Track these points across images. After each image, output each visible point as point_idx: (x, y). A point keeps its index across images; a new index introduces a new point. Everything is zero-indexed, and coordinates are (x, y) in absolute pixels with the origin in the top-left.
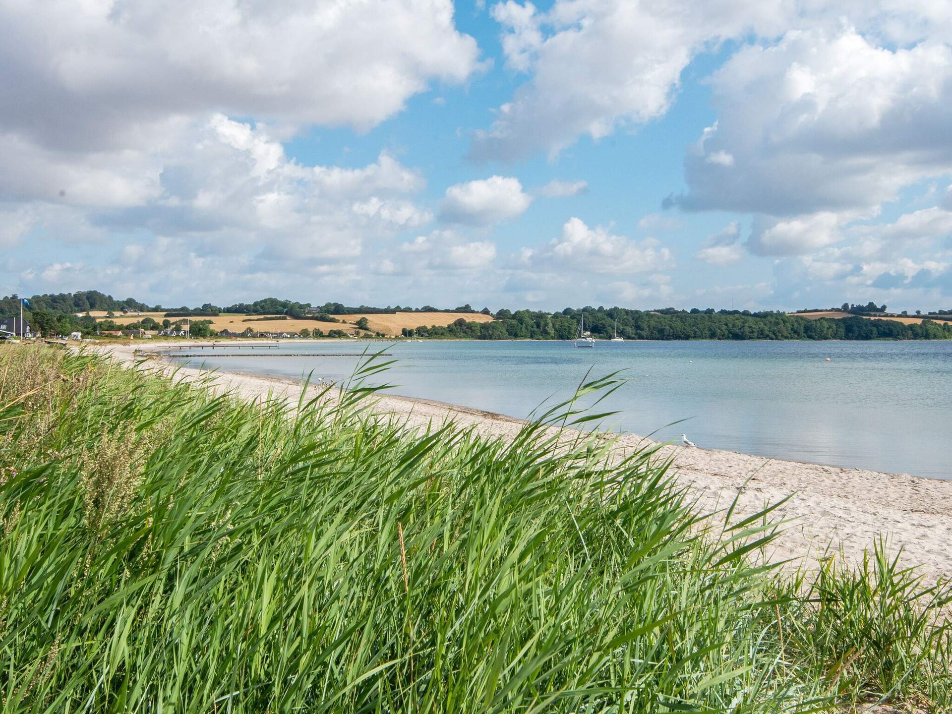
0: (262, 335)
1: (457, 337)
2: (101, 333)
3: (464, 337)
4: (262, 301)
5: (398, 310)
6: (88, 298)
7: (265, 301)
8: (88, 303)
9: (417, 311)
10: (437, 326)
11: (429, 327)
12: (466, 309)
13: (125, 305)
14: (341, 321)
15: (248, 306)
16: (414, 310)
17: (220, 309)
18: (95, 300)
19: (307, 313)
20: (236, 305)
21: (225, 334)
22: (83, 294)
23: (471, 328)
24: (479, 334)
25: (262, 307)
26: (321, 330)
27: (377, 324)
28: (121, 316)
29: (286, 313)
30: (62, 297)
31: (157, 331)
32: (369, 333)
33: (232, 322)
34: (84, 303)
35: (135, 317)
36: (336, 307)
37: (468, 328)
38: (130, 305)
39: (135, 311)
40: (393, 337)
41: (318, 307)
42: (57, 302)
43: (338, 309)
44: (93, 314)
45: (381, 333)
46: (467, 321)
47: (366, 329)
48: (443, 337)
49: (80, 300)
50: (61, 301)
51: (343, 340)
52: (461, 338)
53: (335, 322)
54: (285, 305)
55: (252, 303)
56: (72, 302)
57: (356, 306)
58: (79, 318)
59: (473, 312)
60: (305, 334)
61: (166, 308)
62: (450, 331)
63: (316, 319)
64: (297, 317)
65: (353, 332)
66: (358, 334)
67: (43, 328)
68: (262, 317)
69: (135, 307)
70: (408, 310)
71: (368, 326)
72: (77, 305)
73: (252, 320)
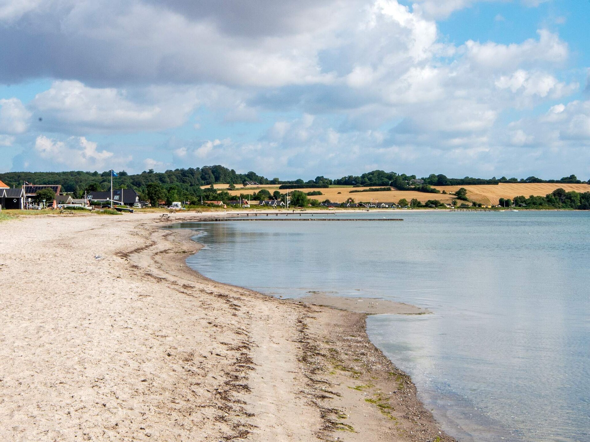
0: (361, 205)
1: (556, 208)
2: (204, 203)
3: (563, 207)
4: (369, 174)
5: (504, 180)
6: (213, 172)
7: (372, 173)
8: (213, 177)
9: (523, 181)
10: (535, 196)
11: (527, 197)
12: (571, 180)
13: (246, 179)
14: (441, 192)
15: (356, 178)
16: (519, 180)
17: (331, 181)
18: (219, 173)
19: (412, 184)
20: (345, 177)
21: (327, 204)
22: (210, 168)
23: (570, 198)
24: (579, 204)
25: (370, 179)
26: (418, 200)
27: (477, 194)
28: (242, 188)
29: (391, 185)
30: (191, 171)
31: (259, 201)
32: (466, 203)
33: (339, 193)
34: (210, 177)
35: (254, 189)
36: (439, 179)
37: (567, 198)
38: (251, 177)
39: (255, 184)
40: (490, 207)
41: (422, 179)
42: (186, 176)
43: (441, 181)
44: (216, 187)
45: (478, 202)
46: (567, 191)
47: (465, 199)
48: (541, 207)
49: (206, 174)
50: (190, 175)
51: (438, 210)
52: (560, 208)
53: (435, 193)
54: (391, 176)
55: (360, 175)
56: (199, 176)
57: (461, 177)
58: (202, 190)
59: (578, 182)
60: (403, 204)
61: (283, 181)
62: (548, 201)
63: (418, 190)
64: (400, 188)
65: (450, 202)
66: (455, 204)
67: (151, 198)
68: (368, 188)
69: (255, 180)
70: (514, 181)
71: (467, 196)
72: (203, 178)
73: (358, 191)
